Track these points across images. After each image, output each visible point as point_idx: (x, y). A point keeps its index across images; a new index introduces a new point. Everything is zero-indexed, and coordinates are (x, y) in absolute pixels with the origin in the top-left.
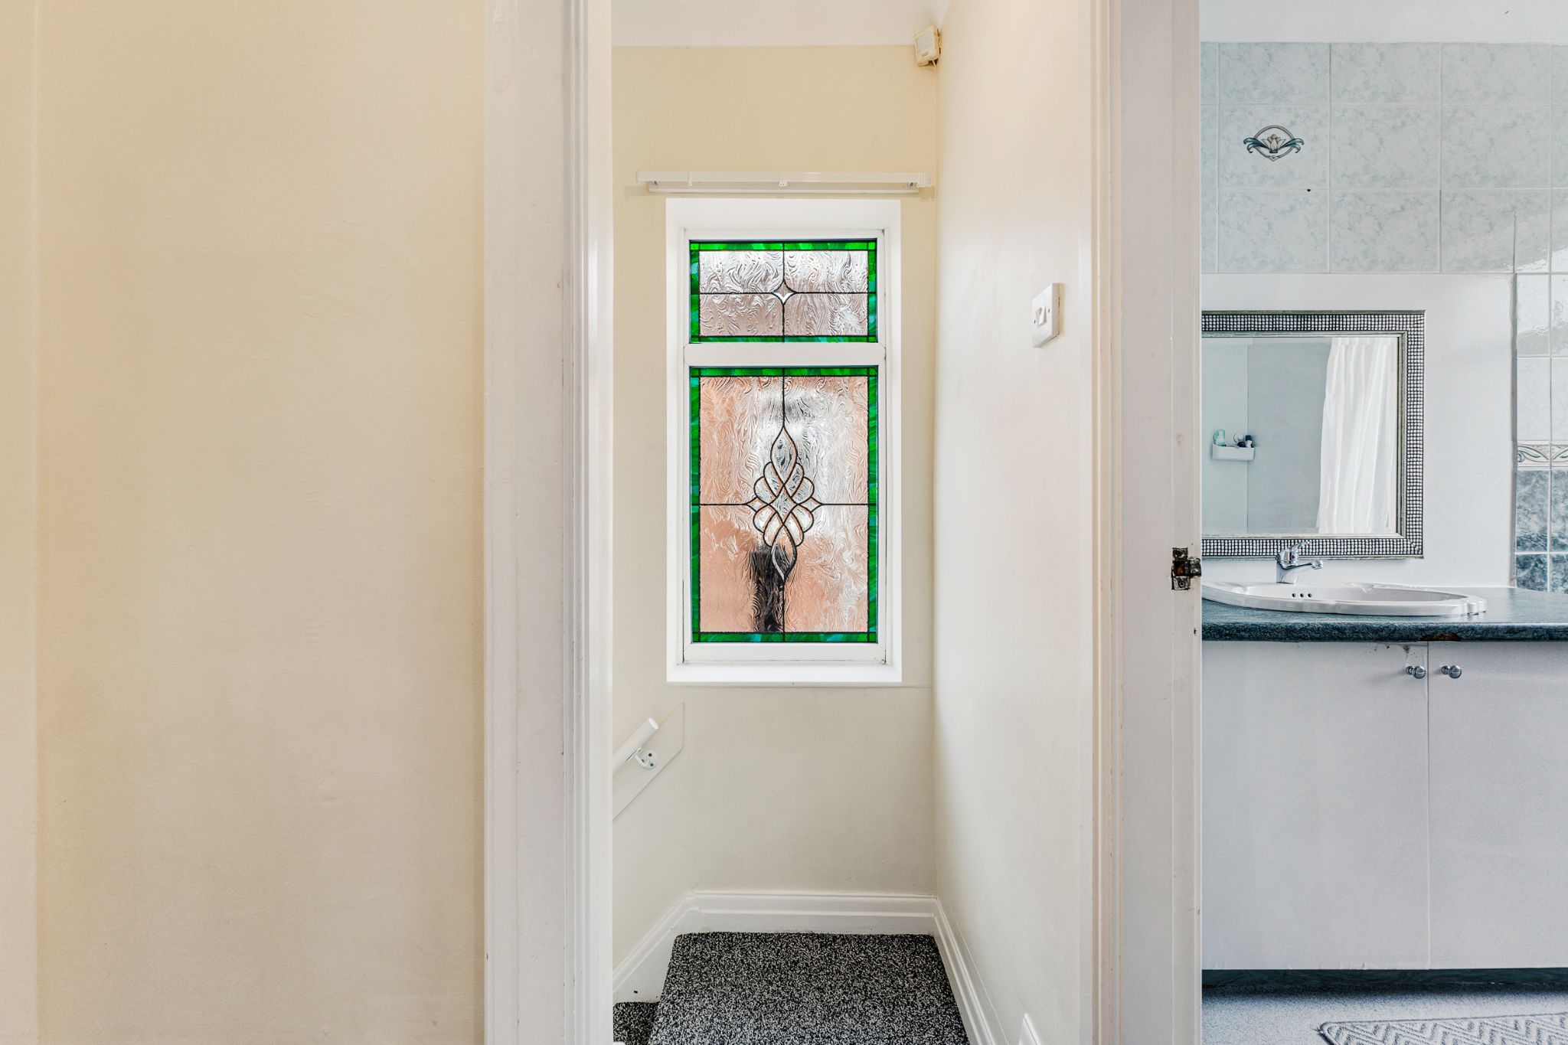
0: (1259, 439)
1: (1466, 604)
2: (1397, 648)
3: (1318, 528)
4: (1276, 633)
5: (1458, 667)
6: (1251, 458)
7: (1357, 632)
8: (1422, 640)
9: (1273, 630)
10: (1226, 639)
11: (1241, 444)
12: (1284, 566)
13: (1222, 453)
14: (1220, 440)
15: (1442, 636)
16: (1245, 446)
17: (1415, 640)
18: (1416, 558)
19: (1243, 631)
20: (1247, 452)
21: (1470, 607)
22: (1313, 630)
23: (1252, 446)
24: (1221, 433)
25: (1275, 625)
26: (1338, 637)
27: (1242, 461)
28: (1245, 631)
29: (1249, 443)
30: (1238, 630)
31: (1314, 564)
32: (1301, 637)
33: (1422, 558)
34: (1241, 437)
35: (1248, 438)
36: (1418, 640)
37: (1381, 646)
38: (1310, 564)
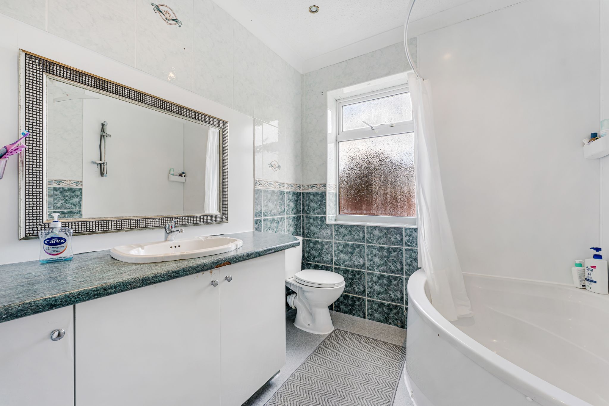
0: (188, 174)
1: (235, 245)
2: (207, 273)
3: (205, 211)
4: (135, 284)
5: (231, 276)
6: (184, 181)
7: (185, 271)
8: (216, 267)
9: (133, 283)
10: (95, 298)
11: (181, 175)
12: (168, 232)
13: (173, 178)
14: (172, 172)
15: (224, 264)
16: (182, 176)
17: (213, 268)
18: (226, 222)
19: (109, 289)
20: (182, 179)
21: (236, 245)
22: (160, 276)
23: (185, 176)
24: (172, 170)
25: (135, 279)
26: (175, 276)
27: (181, 182)
28: (111, 288)
29: (183, 175)
30: (105, 289)
31: (180, 230)
32: (153, 282)
33: (228, 222)
34: (181, 172)
35: (183, 173)
36: (214, 268)
37: (200, 274)
38: (178, 230)
